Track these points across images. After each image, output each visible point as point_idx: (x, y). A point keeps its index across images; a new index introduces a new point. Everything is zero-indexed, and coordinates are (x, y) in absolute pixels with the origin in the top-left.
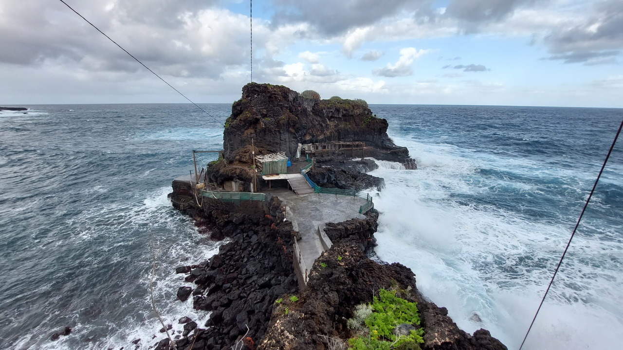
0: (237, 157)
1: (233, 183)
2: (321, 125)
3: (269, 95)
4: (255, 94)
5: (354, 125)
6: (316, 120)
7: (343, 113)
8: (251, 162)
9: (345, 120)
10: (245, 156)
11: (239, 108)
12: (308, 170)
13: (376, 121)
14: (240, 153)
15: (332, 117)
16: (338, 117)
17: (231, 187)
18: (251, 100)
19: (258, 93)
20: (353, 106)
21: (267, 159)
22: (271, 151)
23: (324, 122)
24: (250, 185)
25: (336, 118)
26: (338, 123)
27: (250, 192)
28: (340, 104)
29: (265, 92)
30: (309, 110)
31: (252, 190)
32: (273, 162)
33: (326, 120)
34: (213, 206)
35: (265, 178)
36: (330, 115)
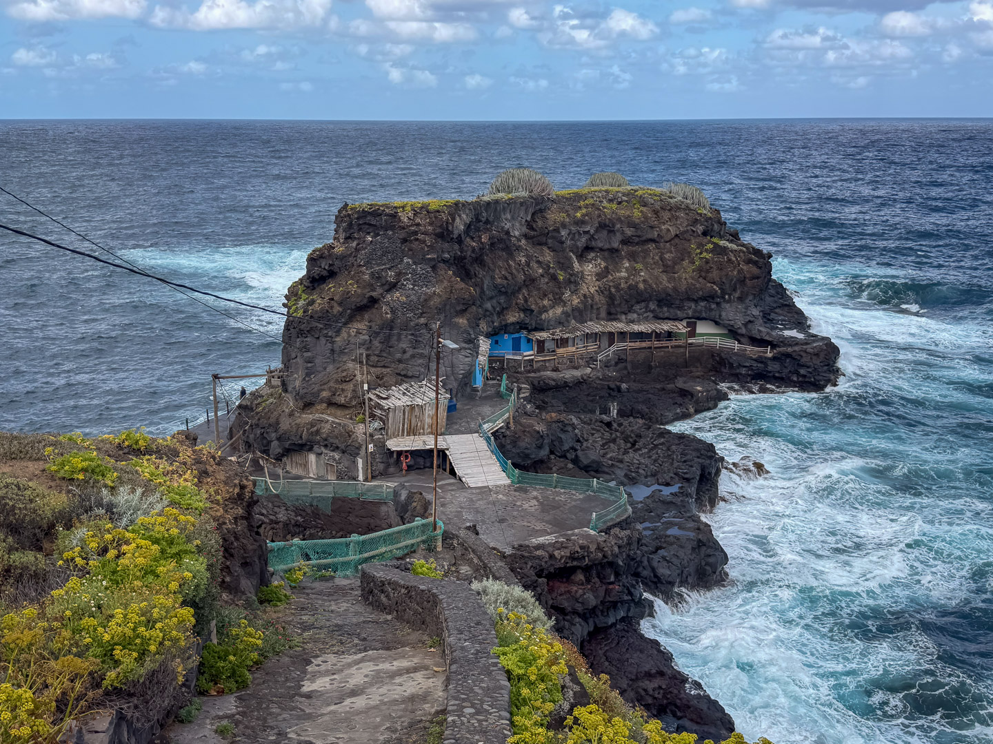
0: (325, 394)
1: (312, 458)
2: (554, 278)
3: (402, 234)
4: (369, 233)
5: (657, 271)
6: (538, 262)
7: (623, 233)
8: (358, 406)
9: (632, 257)
10: (343, 390)
11: (324, 264)
12: (500, 424)
13: (730, 260)
14: (332, 384)
15: (588, 249)
16: (607, 246)
17: (305, 465)
18: (357, 250)
19: (375, 229)
20: (656, 212)
21: (397, 399)
22: (406, 376)
23: (565, 265)
24: (355, 463)
25: (601, 250)
26: (606, 268)
27: (355, 479)
28: (614, 206)
29: (392, 228)
30: (517, 233)
31: (361, 477)
32: (412, 408)
33: (569, 259)
34: (263, 515)
35: (394, 444)
36: (582, 242)
